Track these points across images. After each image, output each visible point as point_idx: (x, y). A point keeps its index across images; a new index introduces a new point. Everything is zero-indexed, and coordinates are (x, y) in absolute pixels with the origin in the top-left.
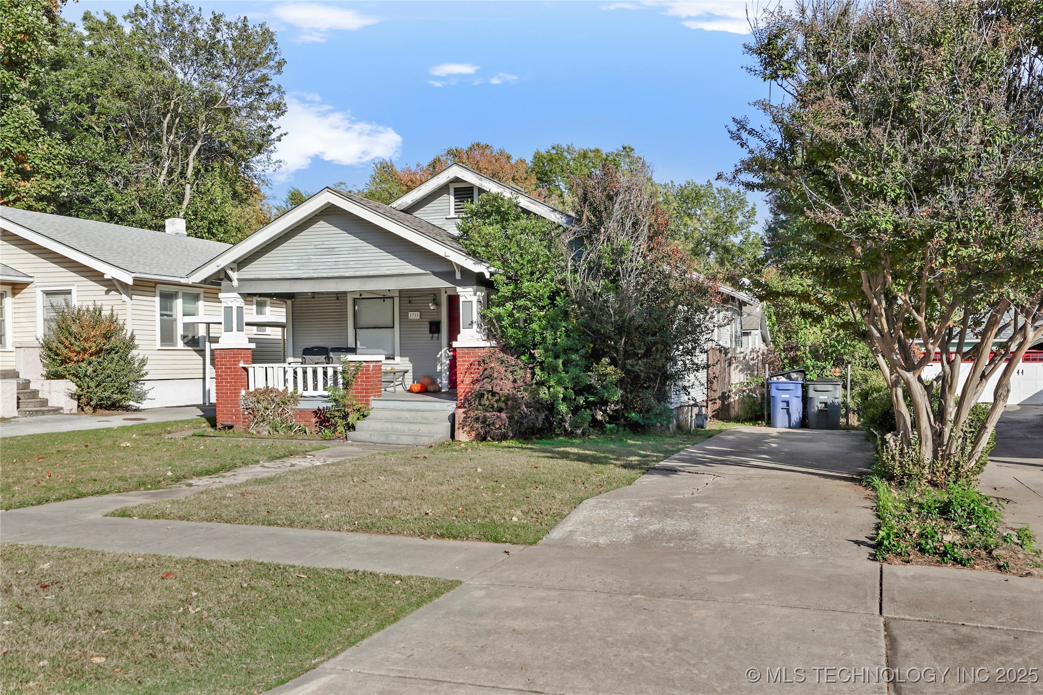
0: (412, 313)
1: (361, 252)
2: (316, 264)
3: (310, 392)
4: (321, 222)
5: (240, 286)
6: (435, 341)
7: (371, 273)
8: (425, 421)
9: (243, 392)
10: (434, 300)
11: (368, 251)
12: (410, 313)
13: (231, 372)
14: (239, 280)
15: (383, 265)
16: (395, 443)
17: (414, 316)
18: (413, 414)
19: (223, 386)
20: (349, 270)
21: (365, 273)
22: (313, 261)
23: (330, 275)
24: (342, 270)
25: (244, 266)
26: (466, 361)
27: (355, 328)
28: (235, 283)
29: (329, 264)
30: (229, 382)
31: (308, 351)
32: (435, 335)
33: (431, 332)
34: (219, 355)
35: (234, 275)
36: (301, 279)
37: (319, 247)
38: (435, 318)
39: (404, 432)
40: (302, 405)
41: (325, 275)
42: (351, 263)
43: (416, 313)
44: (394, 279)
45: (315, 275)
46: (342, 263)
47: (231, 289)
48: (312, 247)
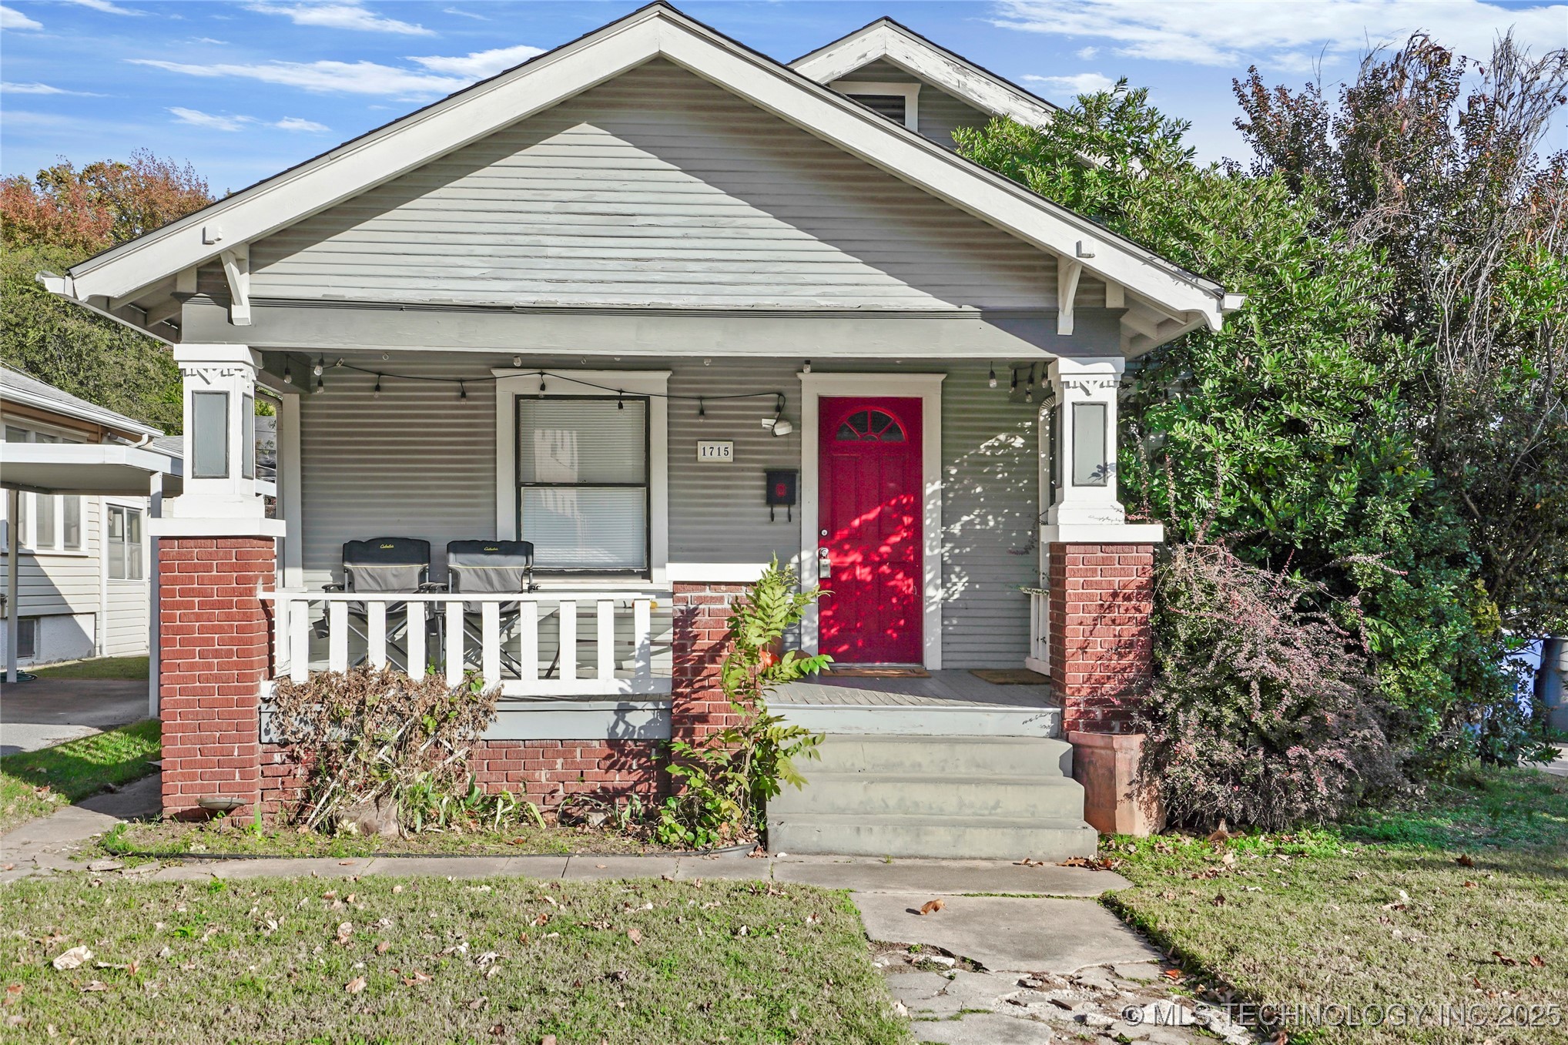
0: (708, 445)
1: (728, 232)
2: (562, 263)
3: (530, 684)
4: (584, 127)
5: (257, 323)
6: (780, 526)
7: (767, 303)
8: (983, 774)
9: (266, 688)
10: (778, 409)
11: (752, 233)
12: (701, 445)
13: (230, 618)
14: (256, 301)
15: (809, 279)
16: (944, 852)
17: (714, 452)
18: (940, 751)
19: (192, 667)
20: (683, 289)
21: (744, 303)
22: (551, 252)
23: (616, 301)
24: (659, 288)
25: (278, 257)
26: (1098, 585)
27: (519, 485)
28: (242, 312)
29: (612, 265)
30: (217, 654)
31: (357, 551)
32: (781, 510)
33: (771, 500)
34: (180, 557)
35: (243, 284)
36: (508, 309)
37: (575, 207)
38: (781, 461)
39: (941, 812)
40: (503, 728)
41: (597, 301)
42: (692, 266)
43: (723, 445)
44: (846, 325)
45: (561, 301)
46: (658, 265)
47: (228, 332)
48: (549, 207)
